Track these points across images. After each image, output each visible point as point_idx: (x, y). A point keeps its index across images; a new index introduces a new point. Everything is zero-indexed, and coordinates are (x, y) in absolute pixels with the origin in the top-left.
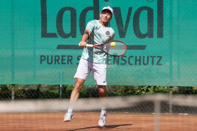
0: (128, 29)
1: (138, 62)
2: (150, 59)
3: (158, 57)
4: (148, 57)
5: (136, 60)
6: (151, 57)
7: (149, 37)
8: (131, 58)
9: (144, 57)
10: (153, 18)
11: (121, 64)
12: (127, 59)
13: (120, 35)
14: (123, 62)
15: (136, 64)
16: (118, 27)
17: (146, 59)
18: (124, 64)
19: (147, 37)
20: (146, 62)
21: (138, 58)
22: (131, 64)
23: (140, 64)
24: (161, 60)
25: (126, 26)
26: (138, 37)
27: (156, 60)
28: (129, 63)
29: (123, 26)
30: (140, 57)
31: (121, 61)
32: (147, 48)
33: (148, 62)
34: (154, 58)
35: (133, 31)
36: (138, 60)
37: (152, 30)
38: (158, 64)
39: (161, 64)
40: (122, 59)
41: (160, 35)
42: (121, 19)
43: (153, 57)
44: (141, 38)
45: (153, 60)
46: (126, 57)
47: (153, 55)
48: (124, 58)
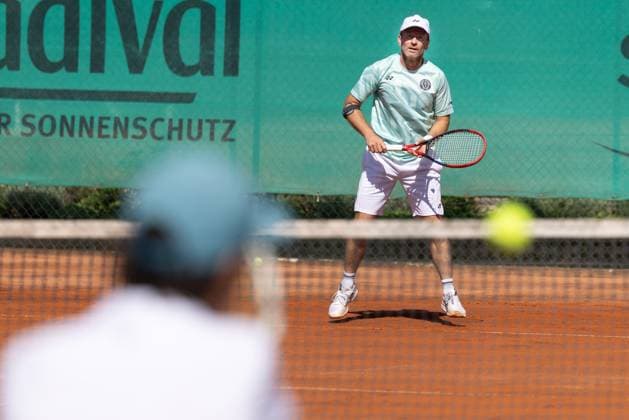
0: (151, 52)
1: (175, 134)
2: (206, 126)
3: (226, 121)
4: (200, 122)
5: (171, 129)
6: (208, 121)
7: (204, 74)
8: (158, 124)
9: (190, 121)
10: (213, 27)
11: (134, 137)
12: (147, 125)
13: (130, 67)
14: (139, 133)
15: (170, 138)
16: (126, 48)
17: (195, 124)
18: (141, 137)
19: (199, 74)
20: (195, 133)
21: (176, 124)
22: (160, 139)
23: (180, 138)
24: (234, 129)
25: (147, 46)
26: (175, 72)
27: (220, 129)
29: (137, 44)
30: (181, 121)
31: (132, 131)
32: (197, 98)
33: (200, 135)
34: (216, 125)
35: (162, 59)
36: (175, 129)
37: (211, 57)
38: (225, 138)
39: (232, 140)
40: (136, 126)
41: (232, 68)
42: (134, 28)
43: (213, 123)
44: (185, 74)
45: (212, 128)
46: (144, 119)
47: (212, 118)
48: (140, 123)
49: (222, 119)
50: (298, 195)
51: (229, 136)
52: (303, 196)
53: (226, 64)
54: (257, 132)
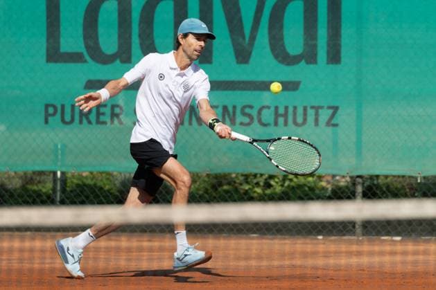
0: (257, 42)
1: (281, 120)
2: (311, 112)
3: (329, 108)
4: (305, 109)
5: (277, 115)
6: (312, 107)
7: (308, 62)
8: (265, 112)
9: (295, 108)
10: (316, 20)
11: (242, 124)
12: (254, 113)
13: (237, 57)
14: (247, 120)
15: (276, 124)
16: (233, 40)
17: (300, 111)
18: (249, 124)
19: (303, 63)
20: (300, 120)
21: (281, 111)
22: (265, 125)
23: (286, 123)
24: (337, 115)
25: (253, 38)
26: (280, 62)
27: (325, 115)
28: (260, 121)
29: (244, 38)
30: (286, 108)
31: (240, 118)
32: (301, 86)
33: (305, 120)
34: (320, 111)
35: (268, 49)
36: (282, 115)
37: (315, 46)
38: (329, 124)
39: (335, 125)
40: (244, 114)
41: (334, 56)
42: (240, 20)
43: (317, 109)
44: (288, 64)
45: (317, 114)
46: (251, 107)
47: (316, 104)
48: (247, 110)
49: (326, 105)
50: (399, 176)
51: (333, 122)
52: (403, 177)
53: (328, 53)
54: (359, 117)
